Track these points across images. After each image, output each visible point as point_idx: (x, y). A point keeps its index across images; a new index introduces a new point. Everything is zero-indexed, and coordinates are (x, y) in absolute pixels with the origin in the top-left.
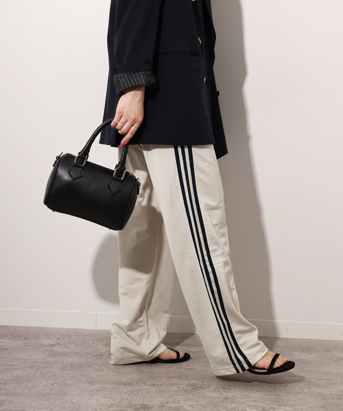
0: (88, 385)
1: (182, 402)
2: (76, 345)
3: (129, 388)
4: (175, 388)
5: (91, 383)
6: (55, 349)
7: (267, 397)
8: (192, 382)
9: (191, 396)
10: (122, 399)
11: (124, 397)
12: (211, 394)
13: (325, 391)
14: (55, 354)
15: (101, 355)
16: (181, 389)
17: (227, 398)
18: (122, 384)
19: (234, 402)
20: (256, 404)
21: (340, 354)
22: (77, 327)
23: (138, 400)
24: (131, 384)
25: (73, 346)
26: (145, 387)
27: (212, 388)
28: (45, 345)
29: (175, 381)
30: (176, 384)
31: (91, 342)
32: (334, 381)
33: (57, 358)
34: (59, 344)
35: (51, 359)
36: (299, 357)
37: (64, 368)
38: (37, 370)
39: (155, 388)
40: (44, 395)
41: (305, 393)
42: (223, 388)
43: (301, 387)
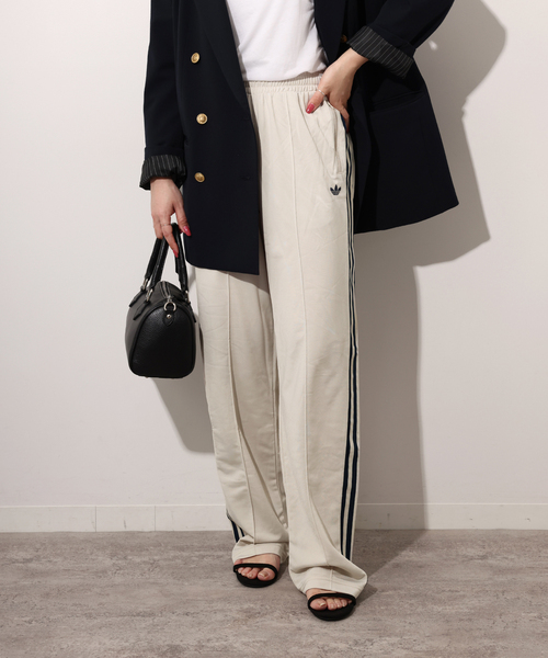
0: (84, 619)
1: (231, 639)
2: (65, 558)
3: (149, 621)
4: (219, 616)
5: (89, 616)
6: (32, 565)
7: (360, 623)
8: (246, 606)
9: (245, 628)
10: (139, 640)
11: (142, 635)
12: (275, 624)
13: (449, 609)
14: (33, 574)
15: (104, 572)
16: (229, 618)
17: (300, 629)
18: (138, 615)
19: (311, 635)
20: (344, 635)
21: (469, 550)
22: (66, 529)
23: (164, 638)
24: (151, 614)
25: (60, 559)
26: (174, 617)
27: (277, 614)
28: (17, 561)
29: (219, 606)
30: (222, 610)
31: (88, 552)
32: (462, 593)
33: (36, 580)
34: (38, 558)
35: (27, 582)
36: (407, 558)
37: (47, 595)
38: (5, 601)
39: (189, 618)
40: (16, 640)
41: (419, 614)
42: (294, 613)
43: (411, 605)
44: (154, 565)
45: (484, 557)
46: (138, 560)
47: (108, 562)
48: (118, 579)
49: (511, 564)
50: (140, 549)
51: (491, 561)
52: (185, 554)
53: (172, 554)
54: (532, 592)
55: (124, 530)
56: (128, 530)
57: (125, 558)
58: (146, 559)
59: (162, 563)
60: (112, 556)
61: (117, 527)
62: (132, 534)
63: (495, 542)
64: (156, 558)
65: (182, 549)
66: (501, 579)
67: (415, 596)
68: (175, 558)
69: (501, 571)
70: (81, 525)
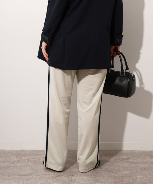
0: (7, 177)
2: (3, 158)
3: (27, 177)
4: (48, 176)
5: (9, 176)
7: (90, 179)
9: (55, 180)
10: (24, 183)
11: (24, 182)
12: (64, 179)
13: (116, 175)
15: (14, 162)
16: (50, 177)
17: (72, 180)
18: (24, 175)
19: (75, 182)
21: (123, 156)
22: (3, 149)
23: (31, 183)
24: (28, 175)
25: (1, 158)
26: (34, 176)
27: (65, 176)
30: (49, 174)
31: (9, 156)
32: (120, 170)
36: (105, 159)
39: (39, 177)
41: (107, 176)
42: (70, 175)
43: (105, 173)
44: (29, 160)
45: (127, 159)
46: (24, 158)
47: (15, 159)
48: (18, 164)
49: (136, 161)
50: (25, 155)
51: (130, 160)
52: (38, 157)
53: (35, 157)
54: (142, 170)
55: (20, 149)
56: (22, 149)
57: (21, 158)
58: (27, 158)
59: (31, 159)
60: (17, 157)
61: (19, 148)
62: (23, 151)
63: (131, 154)
64: (30, 158)
65: (38, 155)
66: (133, 165)
67: (107, 170)
68: (36, 158)
69: (132, 163)
70: (8, 148)
